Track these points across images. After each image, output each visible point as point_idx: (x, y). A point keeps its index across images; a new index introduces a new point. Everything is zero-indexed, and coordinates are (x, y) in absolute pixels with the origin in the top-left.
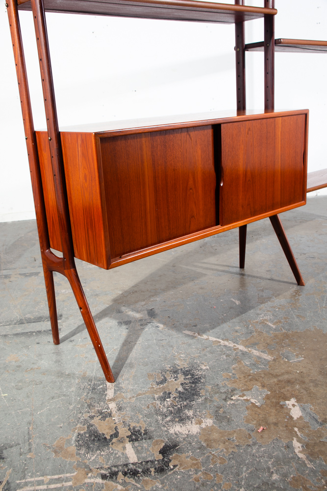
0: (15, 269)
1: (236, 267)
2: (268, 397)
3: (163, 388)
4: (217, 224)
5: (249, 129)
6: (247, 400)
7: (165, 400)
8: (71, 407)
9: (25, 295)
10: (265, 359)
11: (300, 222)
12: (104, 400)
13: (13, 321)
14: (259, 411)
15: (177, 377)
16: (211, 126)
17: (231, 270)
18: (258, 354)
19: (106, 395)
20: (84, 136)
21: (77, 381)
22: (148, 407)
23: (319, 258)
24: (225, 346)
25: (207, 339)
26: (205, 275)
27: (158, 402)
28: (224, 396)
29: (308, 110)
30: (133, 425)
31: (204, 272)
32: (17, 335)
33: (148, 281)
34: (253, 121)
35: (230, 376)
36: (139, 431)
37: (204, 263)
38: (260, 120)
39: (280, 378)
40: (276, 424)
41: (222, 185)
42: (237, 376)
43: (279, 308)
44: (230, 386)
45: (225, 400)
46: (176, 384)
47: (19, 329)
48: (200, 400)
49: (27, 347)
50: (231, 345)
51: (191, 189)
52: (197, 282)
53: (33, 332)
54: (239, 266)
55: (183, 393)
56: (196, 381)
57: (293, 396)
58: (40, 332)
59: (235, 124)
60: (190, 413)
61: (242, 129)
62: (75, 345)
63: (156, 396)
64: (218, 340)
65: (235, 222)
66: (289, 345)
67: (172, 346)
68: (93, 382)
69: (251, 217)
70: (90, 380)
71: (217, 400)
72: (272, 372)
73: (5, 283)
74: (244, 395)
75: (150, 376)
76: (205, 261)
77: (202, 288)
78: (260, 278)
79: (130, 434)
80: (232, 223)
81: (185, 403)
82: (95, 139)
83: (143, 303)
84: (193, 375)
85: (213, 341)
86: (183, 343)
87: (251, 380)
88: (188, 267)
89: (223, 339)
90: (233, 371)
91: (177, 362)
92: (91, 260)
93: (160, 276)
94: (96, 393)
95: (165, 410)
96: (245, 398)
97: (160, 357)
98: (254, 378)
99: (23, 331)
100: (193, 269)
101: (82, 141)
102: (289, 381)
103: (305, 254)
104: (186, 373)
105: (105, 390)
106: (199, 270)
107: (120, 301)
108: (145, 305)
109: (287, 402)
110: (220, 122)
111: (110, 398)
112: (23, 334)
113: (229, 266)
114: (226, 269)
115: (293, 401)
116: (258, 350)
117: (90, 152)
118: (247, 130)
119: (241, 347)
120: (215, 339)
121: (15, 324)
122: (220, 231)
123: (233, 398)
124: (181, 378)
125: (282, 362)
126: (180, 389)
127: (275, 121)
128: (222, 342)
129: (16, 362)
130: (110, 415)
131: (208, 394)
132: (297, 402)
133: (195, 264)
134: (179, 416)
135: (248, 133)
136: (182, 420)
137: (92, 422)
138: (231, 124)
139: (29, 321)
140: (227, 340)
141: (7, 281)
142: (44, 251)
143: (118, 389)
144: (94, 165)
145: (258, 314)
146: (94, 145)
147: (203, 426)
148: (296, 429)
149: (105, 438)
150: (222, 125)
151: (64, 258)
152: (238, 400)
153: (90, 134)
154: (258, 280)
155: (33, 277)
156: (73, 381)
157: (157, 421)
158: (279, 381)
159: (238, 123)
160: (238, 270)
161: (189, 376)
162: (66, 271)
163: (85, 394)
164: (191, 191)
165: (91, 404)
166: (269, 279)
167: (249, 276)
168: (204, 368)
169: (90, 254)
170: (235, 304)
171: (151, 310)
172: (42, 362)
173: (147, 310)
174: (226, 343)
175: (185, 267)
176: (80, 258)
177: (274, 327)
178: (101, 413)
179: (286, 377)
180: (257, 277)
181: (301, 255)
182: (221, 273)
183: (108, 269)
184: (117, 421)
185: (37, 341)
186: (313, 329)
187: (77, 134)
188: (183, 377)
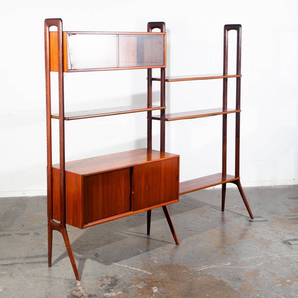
0: (12, 231)
1: (145, 234)
2: (146, 286)
3: (102, 283)
6: (137, 287)
7: (102, 286)
8: (62, 288)
9: (25, 245)
10: (148, 274)
11: (194, 208)
12: (77, 286)
13: (23, 257)
14: (141, 290)
15: (108, 279)
17: (142, 235)
18: (146, 272)
19: (77, 285)
20: (77, 175)
21: (63, 280)
22: (95, 288)
23: (194, 231)
24: (132, 269)
25: (123, 266)
26: (127, 238)
27: (100, 287)
28: (127, 286)
29: (179, 156)
30: (89, 293)
31: (127, 236)
32: (28, 263)
33: (94, 240)
35: (131, 279)
36: (92, 295)
37: (127, 231)
38: (152, 163)
39: (153, 280)
40: (146, 294)
41: (133, 193)
42: (134, 279)
43: (162, 255)
44: (130, 282)
45: (128, 287)
46: (108, 282)
47: (28, 261)
48: (117, 286)
49: (35, 268)
50: (135, 269)
51: (119, 195)
52: (122, 241)
53: (36, 262)
54: (147, 233)
55: (110, 284)
56: (116, 280)
57: (156, 286)
58: (40, 262)
59: (140, 166)
60: (113, 290)
61: (144, 168)
62: (59, 267)
63: (99, 285)
64: (128, 267)
65: (139, 210)
66: (161, 270)
67: (106, 269)
68: (70, 281)
69: (148, 208)
70: (69, 280)
71: (124, 286)
72: (150, 278)
73: (10, 239)
74: (136, 285)
75: (96, 279)
76: (128, 230)
77: (124, 244)
78: (157, 240)
79: (88, 295)
81: (111, 287)
82: (82, 177)
83: (92, 250)
84: (115, 279)
85: (126, 267)
86: (111, 268)
87: (140, 281)
88: (118, 233)
89: (131, 267)
90: (133, 278)
91: (109, 274)
92: (74, 225)
93: (101, 237)
94: (72, 284)
95: (102, 289)
96: (136, 286)
97: (100, 272)
98: (142, 280)
99: (30, 262)
100: (121, 234)
101: (76, 177)
102: (156, 281)
103: (187, 228)
104: (112, 278)
105: (76, 283)
106: (124, 235)
107: (79, 249)
108: (93, 251)
109: (153, 288)
111: (79, 285)
112: (31, 263)
113: (141, 233)
114: (140, 235)
115: (156, 287)
116: (146, 271)
117: (79, 181)
119: (139, 270)
120: (127, 266)
121: (25, 258)
122: (132, 214)
123: (131, 286)
124: (110, 279)
125: (156, 275)
126: (109, 283)
127: (160, 162)
128: (130, 267)
129: (32, 273)
130: (80, 290)
131: (121, 285)
132: (157, 288)
133: (122, 231)
134: (108, 291)
136: (109, 292)
137: (72, 292)
138: (138, 166)
139: (32, 257)
140: (133, 267)
141: (10, 237)
142: (50, 220)
143: (82, 283)
144: (80, 187)
145: (151, 257)
146: (81, 179)
147: (118, 294)
148: (153, 295)
149: (78, 297)
150: (134, 167)
151: (61, 223)
152: (133, 287)
153: (79, 175)
154: (156, 241)
155: (26, 235)
156: (61, 280)
157: (99, 292)
158: (152, 281)
159: (142, 165)
160: (146, 236)
161: (114, 279)
162: (61, 230)
163: (68, 284)
164: (119, 196)
165: (71, 287)
166: (162, 241)
167: (151, 239)
168: (120, 276)
169: (74, 222)
170: (140, 252)
171: (96, 254)
172: (45, 273)
173: (94, 254)
174: (132, 268)
175: (116, 233)
176: (69, 224)
177: (156, 262)
178: (76, 290)
179: (156, 280)
180: (155, 240)
181: (184, 229)
182: (136, 237)
183: (82, 229)
184: (82, 292)
185: (39, 265)
186: (175, 264)
187: (74, 174)
188: (111, 279)
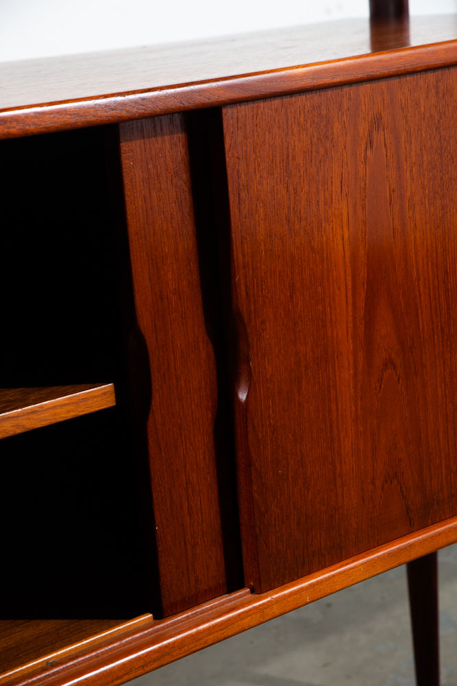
4: (233, 584)
5: (377, 122)
16: (177, 118)
34: (395, 81)
38: (431, 76)
59: (300, 100)
61: (337, 127)
65: (323, 566)
69: (410, 531)
80: (309, 572)
110: (214, 99)
118: (363, 128)
122: (246, 622)
135: (371, 142)
138: (277, 102)
150: (228, 113)
159: (316, 98)
